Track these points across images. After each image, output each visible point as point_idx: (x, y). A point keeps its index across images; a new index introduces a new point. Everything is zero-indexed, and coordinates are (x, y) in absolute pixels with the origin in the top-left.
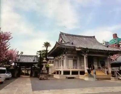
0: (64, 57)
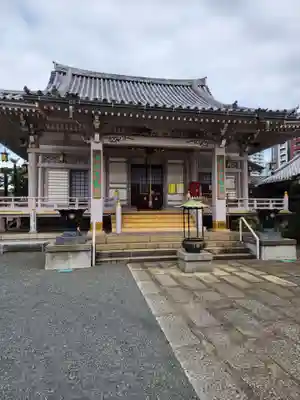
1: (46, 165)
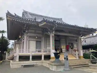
1: (29, 39)
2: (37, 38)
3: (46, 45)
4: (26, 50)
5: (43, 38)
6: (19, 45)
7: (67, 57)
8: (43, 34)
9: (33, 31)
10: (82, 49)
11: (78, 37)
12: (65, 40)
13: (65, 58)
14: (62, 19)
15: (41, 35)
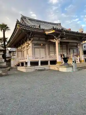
0: (29, 44)
2: (42, 45)
3: (50, 52)
4: (33, 56)
5: (47, 45)
6: (22, 53)
7: (75, 60)
8: (46, 41)
9: (38, 39)
10: (83, 54)
11: (80, 43)
12: (66, 46)
13: (73, 62)
14: (60, 24)
15: (44, 43)
